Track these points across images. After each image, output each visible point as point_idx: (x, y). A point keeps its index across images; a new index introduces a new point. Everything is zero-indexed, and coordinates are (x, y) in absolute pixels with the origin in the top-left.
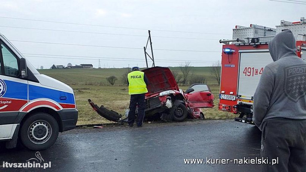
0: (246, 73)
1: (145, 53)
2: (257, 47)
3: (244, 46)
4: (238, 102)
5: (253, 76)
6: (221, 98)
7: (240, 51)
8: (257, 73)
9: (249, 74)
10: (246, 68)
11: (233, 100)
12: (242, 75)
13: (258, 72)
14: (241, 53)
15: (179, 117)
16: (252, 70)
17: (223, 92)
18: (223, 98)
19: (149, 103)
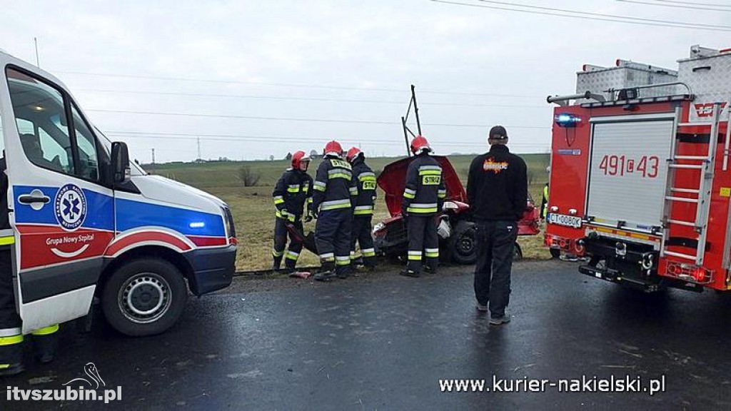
0: (605, 168)
1: (405, 128)
2: (633, 109)
3: (603, 109)
4: (587, 232)
5: (622, 174)
6: (551, 222)
7: (592, 119)
8: (631, 167)
9: (613, 170)
10: (606, 157)
11: (575, 226)
12: (596, 173)
13: (635, 168)
14: (594, 123)
15: (465, 255)
16: (620, 162)
17: (555, 208)
18: (555, 222)
19: (405, 227)
